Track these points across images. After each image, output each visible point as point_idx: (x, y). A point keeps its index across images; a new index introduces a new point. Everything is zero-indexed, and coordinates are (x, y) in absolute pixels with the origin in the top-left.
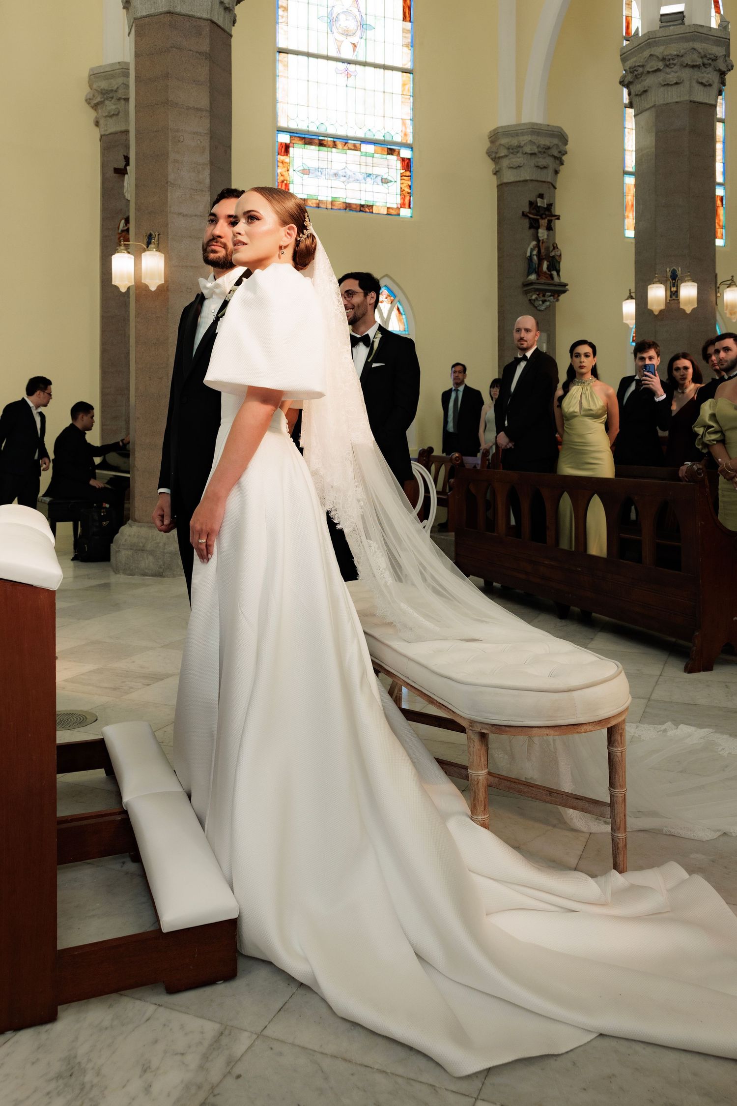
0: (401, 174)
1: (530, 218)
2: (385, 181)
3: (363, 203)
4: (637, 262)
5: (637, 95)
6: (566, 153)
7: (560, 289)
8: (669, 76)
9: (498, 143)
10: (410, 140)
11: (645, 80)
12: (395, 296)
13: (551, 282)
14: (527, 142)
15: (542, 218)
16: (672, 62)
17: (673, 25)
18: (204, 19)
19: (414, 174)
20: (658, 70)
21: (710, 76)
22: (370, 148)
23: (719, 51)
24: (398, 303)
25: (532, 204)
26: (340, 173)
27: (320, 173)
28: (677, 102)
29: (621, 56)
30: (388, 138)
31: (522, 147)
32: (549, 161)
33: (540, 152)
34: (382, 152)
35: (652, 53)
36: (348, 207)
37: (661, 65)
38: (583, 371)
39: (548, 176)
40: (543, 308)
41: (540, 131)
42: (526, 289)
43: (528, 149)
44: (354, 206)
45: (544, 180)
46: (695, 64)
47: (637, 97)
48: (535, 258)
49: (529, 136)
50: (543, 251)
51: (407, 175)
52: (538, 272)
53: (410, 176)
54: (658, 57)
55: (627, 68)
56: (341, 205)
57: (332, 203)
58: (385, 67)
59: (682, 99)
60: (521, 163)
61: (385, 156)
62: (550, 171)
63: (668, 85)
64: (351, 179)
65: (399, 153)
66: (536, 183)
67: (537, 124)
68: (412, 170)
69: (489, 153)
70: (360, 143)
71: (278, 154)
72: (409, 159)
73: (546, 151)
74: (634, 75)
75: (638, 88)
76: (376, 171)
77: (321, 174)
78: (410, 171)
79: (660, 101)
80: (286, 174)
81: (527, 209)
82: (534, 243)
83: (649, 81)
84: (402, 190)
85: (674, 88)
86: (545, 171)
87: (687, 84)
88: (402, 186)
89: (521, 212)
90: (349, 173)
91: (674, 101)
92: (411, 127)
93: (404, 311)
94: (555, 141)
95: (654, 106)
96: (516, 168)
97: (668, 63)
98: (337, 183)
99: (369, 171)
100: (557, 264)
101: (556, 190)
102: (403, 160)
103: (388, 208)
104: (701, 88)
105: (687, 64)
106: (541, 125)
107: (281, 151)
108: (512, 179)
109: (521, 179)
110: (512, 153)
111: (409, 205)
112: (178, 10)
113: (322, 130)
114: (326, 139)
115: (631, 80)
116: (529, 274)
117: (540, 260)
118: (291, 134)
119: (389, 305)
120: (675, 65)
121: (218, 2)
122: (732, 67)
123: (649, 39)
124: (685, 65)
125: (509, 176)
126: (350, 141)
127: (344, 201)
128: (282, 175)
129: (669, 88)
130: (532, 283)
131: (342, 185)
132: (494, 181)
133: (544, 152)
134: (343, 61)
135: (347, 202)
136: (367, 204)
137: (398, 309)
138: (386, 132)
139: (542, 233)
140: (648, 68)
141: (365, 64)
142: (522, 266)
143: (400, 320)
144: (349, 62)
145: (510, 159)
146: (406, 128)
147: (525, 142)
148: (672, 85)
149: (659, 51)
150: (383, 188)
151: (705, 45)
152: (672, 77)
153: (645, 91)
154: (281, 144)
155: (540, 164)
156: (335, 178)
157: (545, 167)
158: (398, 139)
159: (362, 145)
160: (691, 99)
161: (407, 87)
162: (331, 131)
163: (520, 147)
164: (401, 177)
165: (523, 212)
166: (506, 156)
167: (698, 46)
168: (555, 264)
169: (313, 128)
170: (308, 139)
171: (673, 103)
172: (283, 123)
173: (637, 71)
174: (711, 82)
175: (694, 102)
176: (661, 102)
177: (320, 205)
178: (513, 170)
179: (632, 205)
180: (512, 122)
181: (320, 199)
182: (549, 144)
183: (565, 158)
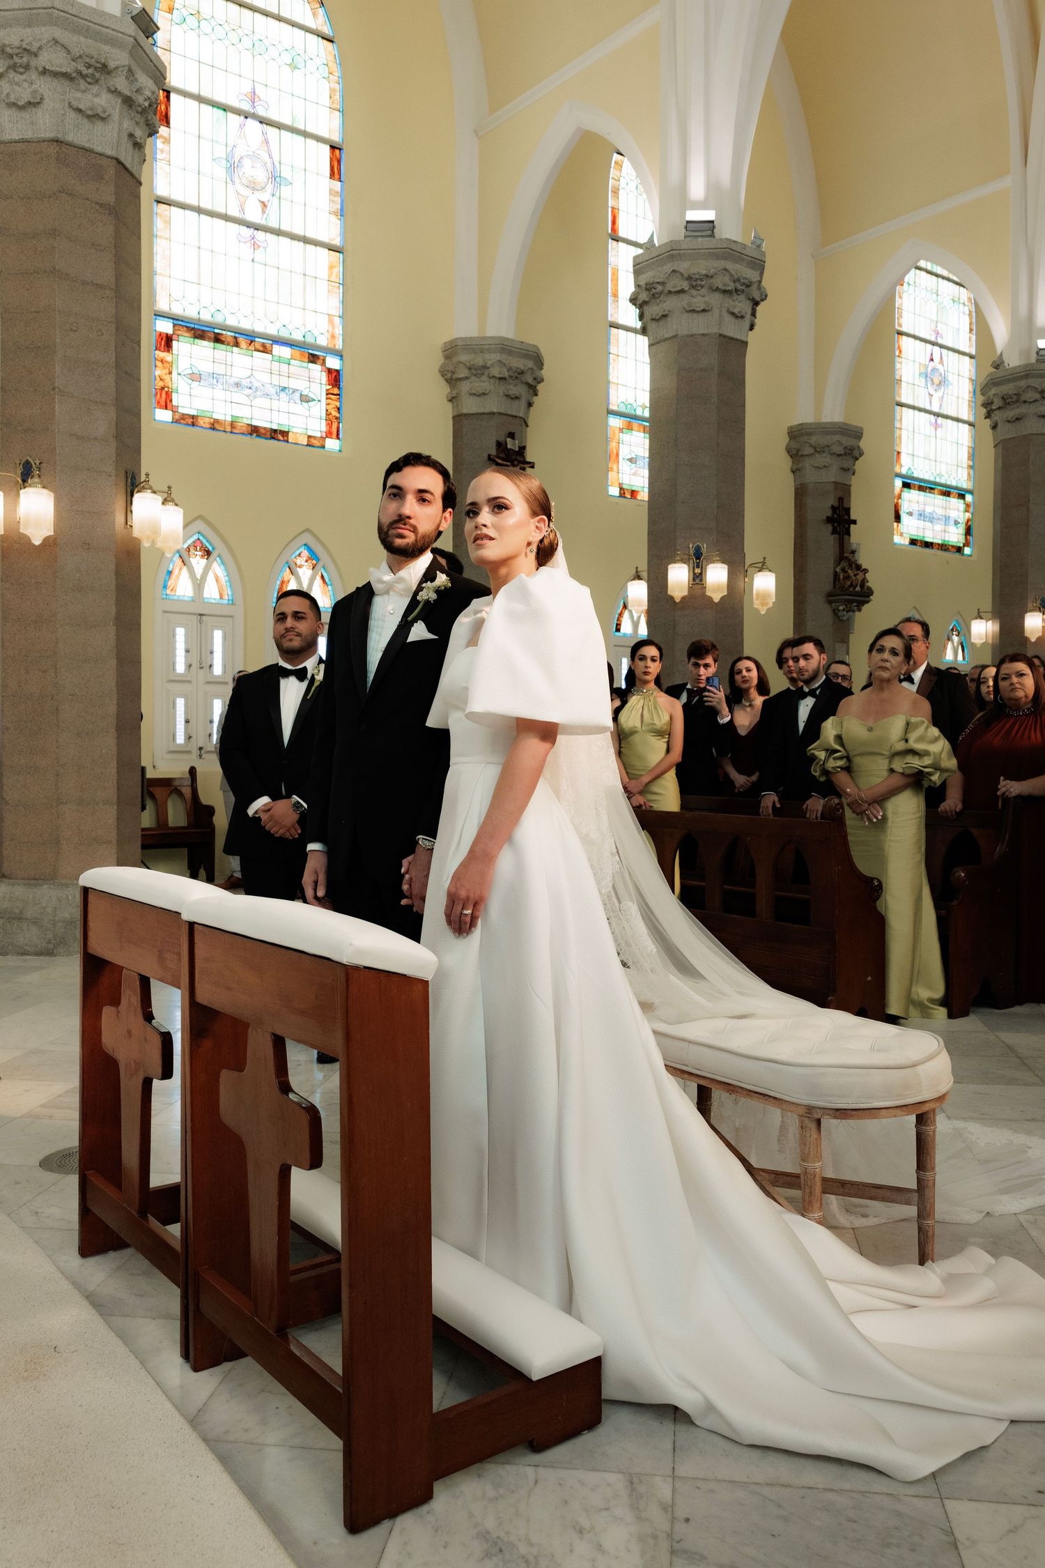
0: (327, 390)
2: (305, 399)
3: (275, 427)
4: (650, 533)
5: (653, 319)
6: (542, 380)
8: (694, 300)
9: (455, 360)
10: (339, 344)
11: (665, 302)
12: (318, 560)
14: (495, 363)
16: (699, 282)
17: (702, 236)
18: (108, 157)
19: (344, 395)
20: (682, 291)
21: (742, 306)
22: (285, 352)
23: (752, 275)
24: (322, 569)
25: (500, 445)
26: (244, 382)
27: (215, 380)
28: (703, 334)
29: (634, 266)
30: (310, 340)
31: (489, 368)
32: (520, 390)
33: (511, 377)
34: (301, 358)
35: (675, 268)
36: (255, 431)
37: (685, 285)
38: (648, 678)
39: (518, 409)
41: (512, 349)
43: (496, 372)
44: (263, 431)
45: (515, 414)
46: (727, 288)
47: (654, 322)
49: (499, 354)
51: (335, 393)
53: (339, 395)
54: (682, 275)
55: (642, 283)
56: (244, 428)
57: (232, 424)
58: (305, 240)
59: (710, 331)
60: (486, 390)
61: (305, 364)
62: (523, 403)
63: (693, 311)
64: (258, 393)
65: (324, 360)
66: (505, 417)
67: (508, 339)
68: (341, 386)
69: (443, 372)
70: (271, 342)
71: (156, 349)
72: (338, 371)
73: (518, 376)
74: (652, 293)
75: (653, 310)
76: (293, 384)
77: (217, 381)
78: (339, 388)
79: (683, 331)
80: (167, 378)
81: (493, 452)
83: (670, 304)
84: (328, 414)
85: (701, 316)
86: (517, 401)
87: (716, 312)
88: (329, 407)
89: (487, 455)
90: (256, 384)
91: (700, 332)
92: (341, 327)
93: (329, 580)
94: (530, 364)
95: (675, 336)
96: (479, 395)
97: (694, 283)
98: (239, 397)
99: (284, 382)
101: (528, 429)
102: (330, 371)
103: (309, 437)
104: (732, 319)
105: (717, 288)
106: (513, 340)
107: (161, 345)
108: (474, 410)
109: (487, 411)
110: (475, 375)
111: (338, 434)
112: (70, 138)
113: (219, 319)
114: (224, 332)
115: (647, 300)
118: (175, 322)
119: (311, 571)
120: (702, 286)
121: (126, 134)
122: (766, 296)
123: (672, 250)
124: (715, 288)
125: (470, 406)
126: (257, 339)
127: (249, 422)
128: (161, 379)
129: (695, 315)
131: (246, 401)
132: (448, 411)
133: (517, 378)
134: (249, 225)
135: (253, 424)
136: (280, 429)
137: (322, 577)
138: (306, 330)
140: (669, 287)
141: (278, 233)
143: (325, 593)
144: (257, 228)
145: (471, 382)
146: (333, 328)
147: (492, 362)
148: (698, 312)
149: (684, 266)
150: (301, 408)
151: (738, 266)
152: (699, 301)
153: (665, 316)
154: (160, 334)
155: (511, 393)
156: (236, 389)
157: (517, 398)
158: (323, 341)
159: (274, 346)
160: (721, 332)
161: (335, 271)
162: (232, 322)
163: (485, 367)
164: (327, 394)
165: (489, 455)
166: (467, 378)
167: (730, 266)
169: (206, 316)
170: (199, 332)
171: (699, 335)
172: (162, 305)
173: (655, 289)
174: (743, 313)
175: (725, 336)
176: (685, 332)
177: (216, 426)
178: (476, 398)
179: (617, 455)
180: (474, 333)
181: (216, 417)
182: (522, 367)
183: (540, 387)
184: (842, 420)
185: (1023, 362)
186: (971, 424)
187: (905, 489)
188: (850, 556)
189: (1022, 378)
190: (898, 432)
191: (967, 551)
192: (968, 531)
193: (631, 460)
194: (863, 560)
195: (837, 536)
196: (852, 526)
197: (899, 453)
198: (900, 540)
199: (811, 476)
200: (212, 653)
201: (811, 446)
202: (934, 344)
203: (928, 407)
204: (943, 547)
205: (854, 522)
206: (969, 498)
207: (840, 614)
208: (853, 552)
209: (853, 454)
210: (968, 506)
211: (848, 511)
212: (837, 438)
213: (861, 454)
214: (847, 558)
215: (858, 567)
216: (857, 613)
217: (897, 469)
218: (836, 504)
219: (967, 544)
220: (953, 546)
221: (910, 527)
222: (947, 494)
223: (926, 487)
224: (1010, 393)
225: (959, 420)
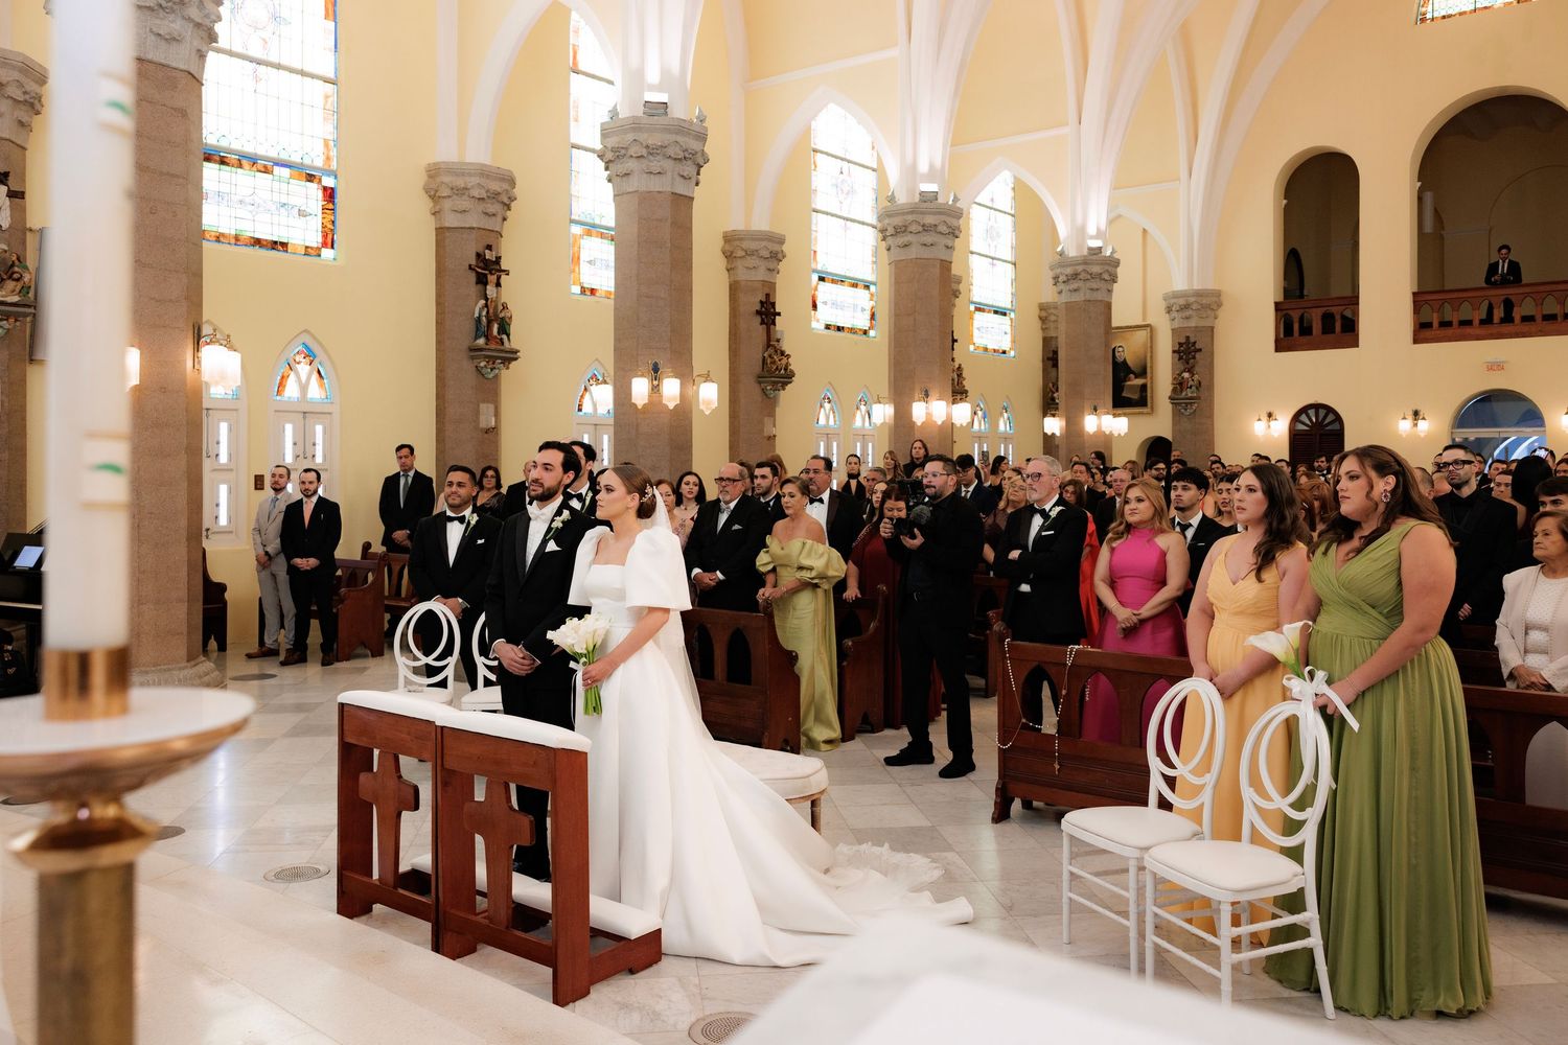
0: (323, 206)
1: (477, 272)
2: (302, 214)
3: (275, 239)
5: (617, 174)
6: (515, 198)
7: (510, 357)
8: (652, 165)
9: (438, 180)
10: (334, 166)
11: (628, 163)
12: (315, 357)
13: (502, 348)
14: (474, 185)
15: (492, 274)
16: (655, 151)
17: (657, 115)
18: (181, 70)
19: (338, 211)
20: (641, 157)
21: (690, 169)
22: (286, 172)
23: (696, 145)
24: (319, 365)
25: (479, 256)
26: (248, 200)
27: (221, 198)
28: (659, 192)
30: (306, 161)
31: (469, 189)
32: (497, 208)
33: (488, 197)
34: (299, 178)
35: (636, 137)
36: (257, 242)
37: (644, 152)
39: (494, 224)
40: (491, 376)
41: (489, 173)
42: (472, 354)
43: (476, 193)
44: (264, 242)
45: (491, 228)
46: (677, 156)
47: (618, 176)
48: (484, 318)
49: (478, 178)
50: (491, 311)
51: (330, 208)
52: (488, 337)
53: (333, 210)
54: (642, 144)
55: (609, 144)
56: (247, 240)
57: (236, 236)
58: (303, 73)
59: (664, 190)
60: (467, 208)
61: (303, 183)
62: (499, 219)
63: (651, 173)
64: (261, 209)
65: (320, 179)
66: (483, 231)
67: (486, 165)
68: (335, 202)
69: (426, 189)
70: (272, 164)
72: (332, 189)
73: (494, 196)
74: (616, 154)
75: (617, 167)
76: (292, 200)
77: (223, 199)
78: (333, 204)
79: (643, 188)
81: (473, 262)
82: (483, 302)
83: (631, 165)
84: (324, 227)
85: (657, 177)
86: (493, 218)
87: (669, 175)
88: (326, 220)
89: (467, 265)
90: (258, 201)
91: (657, 190)
92: (334, 149)
93: (325, 375)
94: (506, 186)
95: (636, 192)
96: (460, 212)
97: (652, 151)
98: (241, 213)
99: (283, 200)
100: (507, 327)
101: (503, 240)
102: (325, 189)
103: (307, 247)
104: (682, 179)
105: (670, 156)
106: (490, 166)
108: (456, 224)
109: (468, 226)
110: (456, 195)
111: (332, 245)
113: (224, 143)
114: (228, 154)
116: (476, 338)
117: (489, 322)
119: (308, 367)
120: (658, 154)
122: (708, 159)
123: (632, 121)
124: (668, 156)
125: (451, 221)
126: (259, 161)
127: (252, 235)
129: (652, 176)
130: (481, 350)
131: (250, 216)
133: (493, 198)
134: (252, 60)
135: (256, 237)
136: (280, 240)
137: (319, 372)
138: (304, 153)
139: (491, 290)
140: (631, 152)
141: (278, 67)
142: (470, 326)
143: (322, 386)
144: (259, 62)
145: (453, 201)
146: (328, 150)
147: (472, 184)
148: (655, 174)
149: (643, 137)
150: (300, 222)
151: (686, 139)
152: (655, 166)
153: (628, 174)
155: (488, 211)
156: (239, 206)
157: (493, 214)
158: (319, 162)
159: (274, 167)
160: (673, 191)
161: (330, 100)
162: (236, 146)
163: (466, 189)
164: (323, 210)
165: (470, 266)
166: (449, 197)
167: (680, 139)
168: (504, 329)
171: (656, 192)
173: (620, 151)
174: (690, 174)
175: (675, 194)
176: (644, 190)
177: (222, 239)
178: (459, 215)
179: (579, 258)
180: (455, 159)
181: (221, 230)
182: (499, 190)
183: (513, 204)
184: (767, 229)
185: (910, 201)
186: (874, 227)
187: (821, 283)
188: (776, 343)
189: (908, 213)
190: (814, 233)
191: (872, 333)
192: (873, 317)
193: (590, 262)
194: (786, 346)
195: (764, 326)
196: (777, 317)
197: (815, 252)
198: (817, 326)
199: (743, 275)
200: (218, 443)
201: (743, 249)
202: (842, 159)
203: (839, 213)
204: (852, 330)
205: (779, 314)
206: (872, 288)
207: (768, 393)
208: (778, 341)
209: (777, 256)
210: (872, 295)
211: (773, 305)
212: (764, 243)
213: (784, 257)
214: (773, 346)
215: (782, 353)
216: (782, 392)
217: (813, 266)
218: (764, 300)
219: (871, 327)
220: (860, 330)
221: (824, 316)
222: (855, 286)
223: (839, 280)
224: (900, 224)
225: (863, 223)
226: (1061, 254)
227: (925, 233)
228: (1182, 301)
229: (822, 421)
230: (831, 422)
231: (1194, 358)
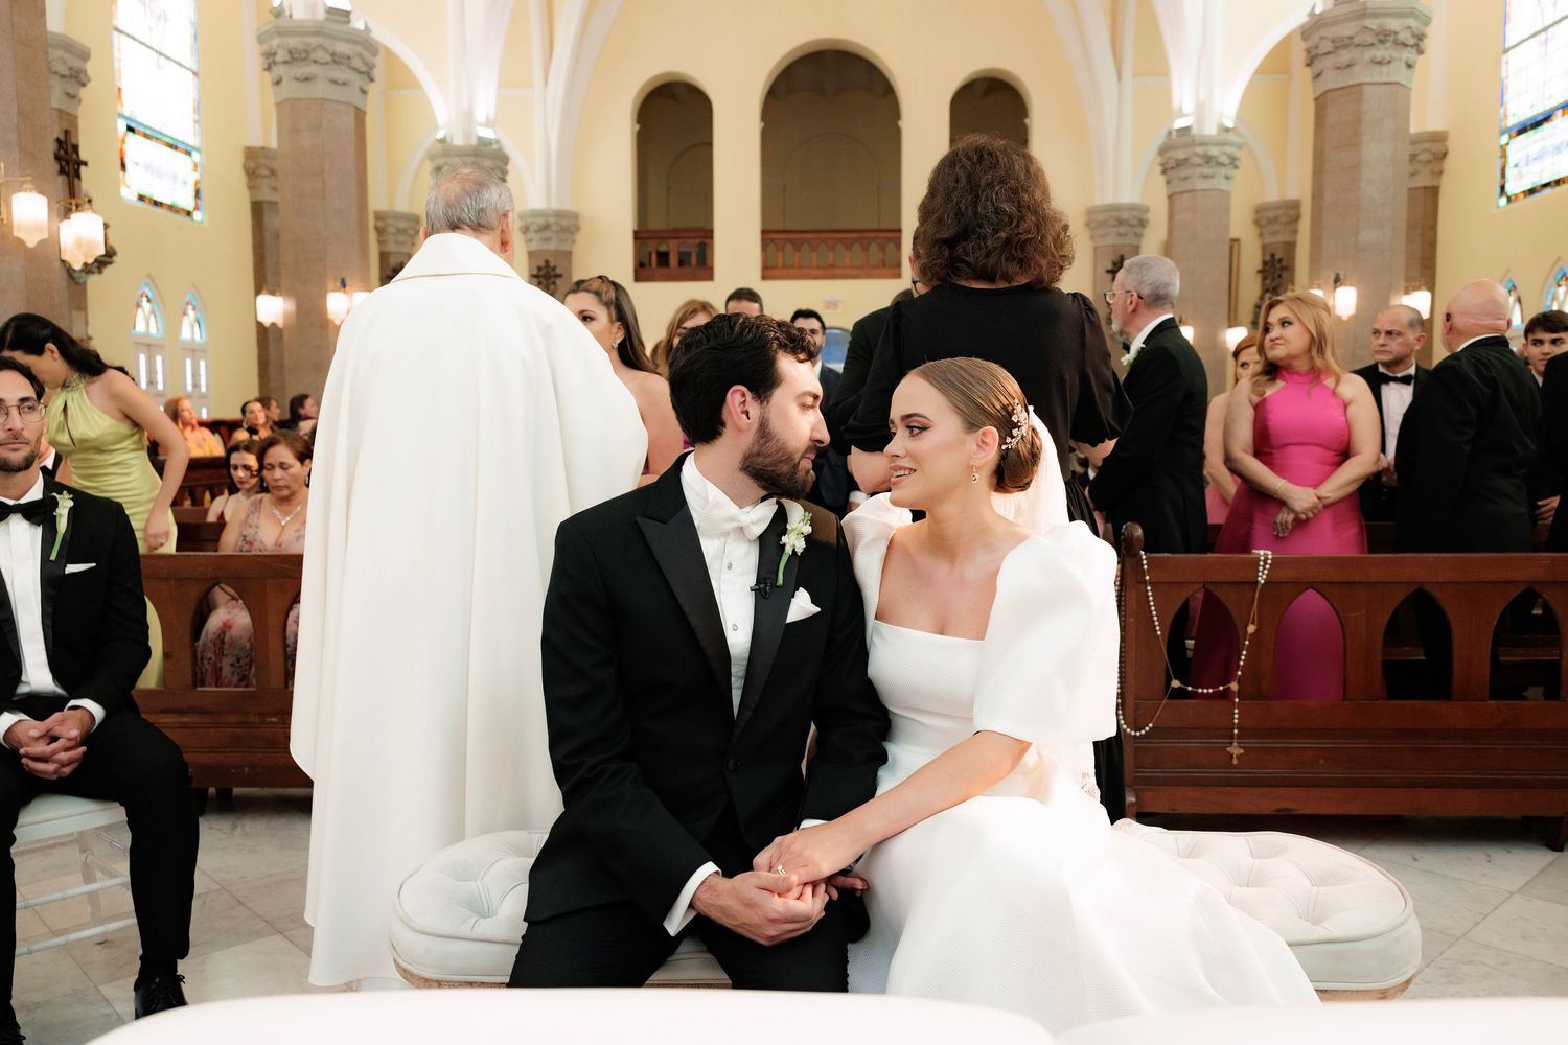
184: (65, 33)
185: (311, 18)
186: (195, 73)
187: (130, 133)
189: (309, 34)
190: (117, 62)
191: (197, 216)
192: (197, 194)
195: (64, 177)
197: (120, 89)
198: (129, 194)
203: (151, 41)
204: (171, 208)
205: (85, 164)
206: (196, 155)
207: (77, 275)
209: (78, 77)
210: (196, 165)
211: (76, 148)
212: (60, 53)
213: (88, 80)
216: (97, 277)
217: (119, 109)
218: (61, 138)
219: (196, 208)
220: (183, 210)
221: (136, 181)
222: (172, 147)
223: (153, 136)
224: (300, 47)
225: (180, 64)
226: (442, 141)
227: (335, 67)
228: (541, 221)
229: (140, 327)
230: (153, 330)
231: (554, 283)
